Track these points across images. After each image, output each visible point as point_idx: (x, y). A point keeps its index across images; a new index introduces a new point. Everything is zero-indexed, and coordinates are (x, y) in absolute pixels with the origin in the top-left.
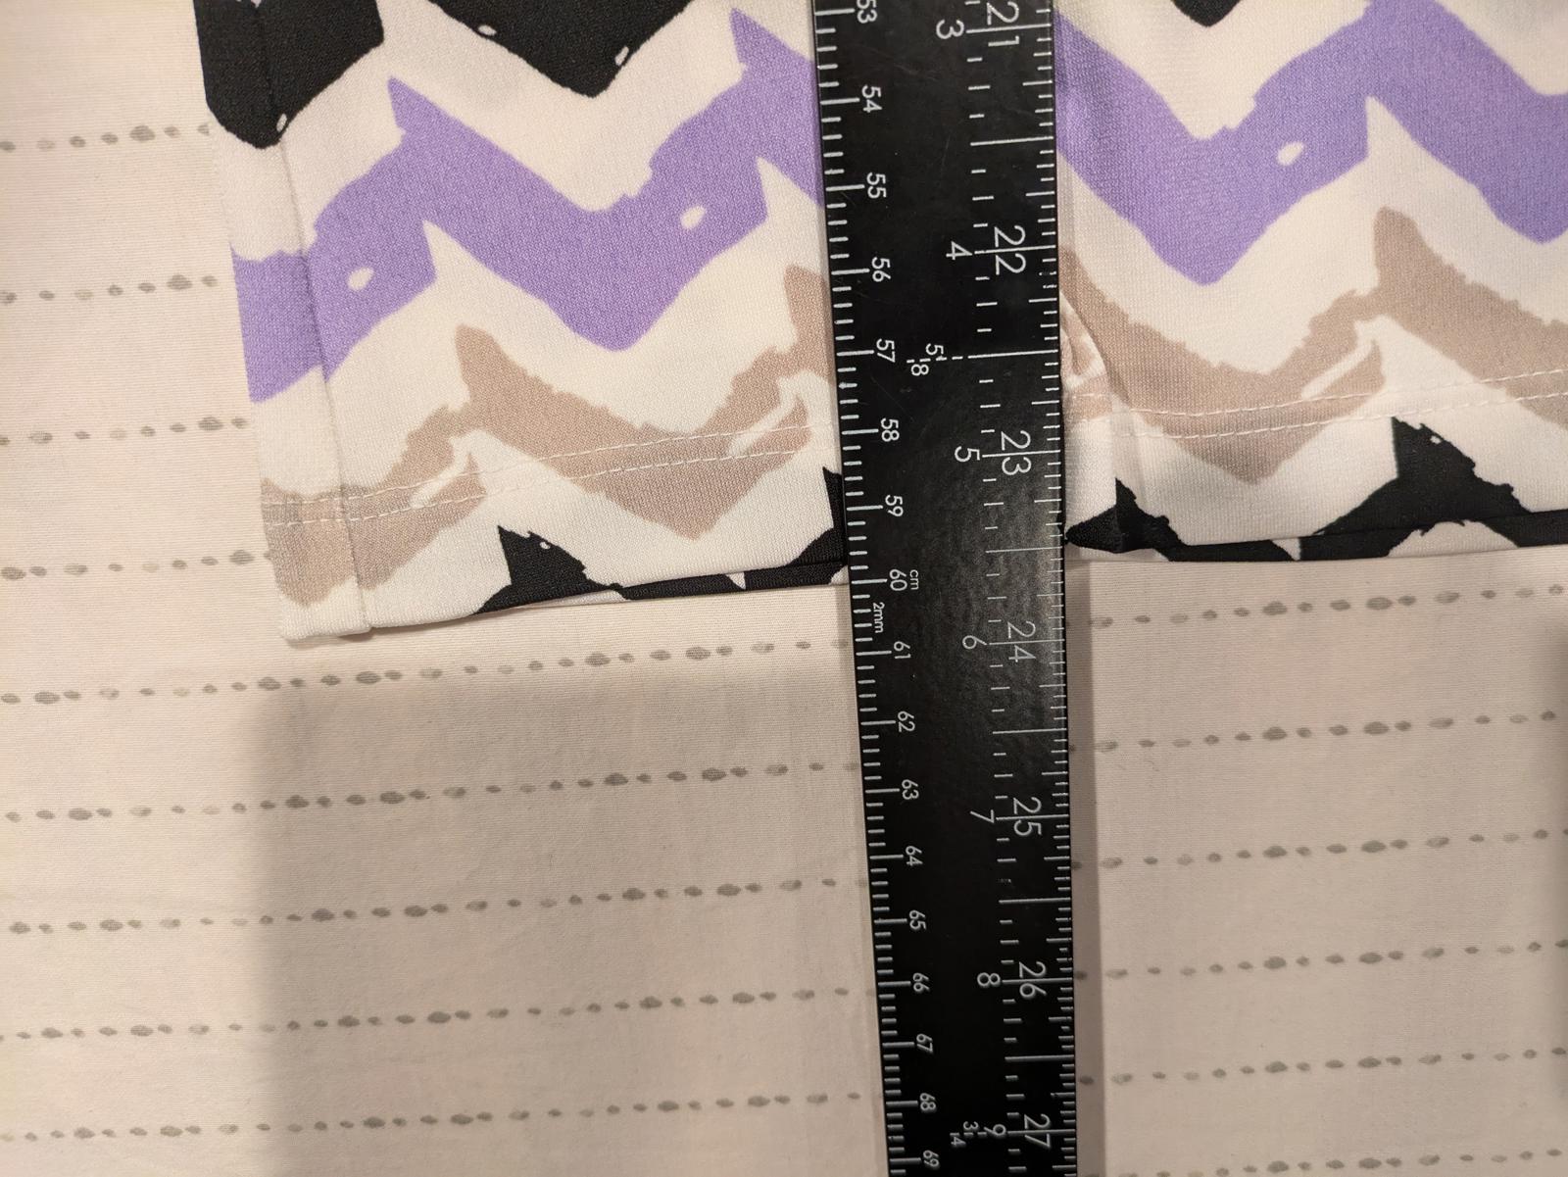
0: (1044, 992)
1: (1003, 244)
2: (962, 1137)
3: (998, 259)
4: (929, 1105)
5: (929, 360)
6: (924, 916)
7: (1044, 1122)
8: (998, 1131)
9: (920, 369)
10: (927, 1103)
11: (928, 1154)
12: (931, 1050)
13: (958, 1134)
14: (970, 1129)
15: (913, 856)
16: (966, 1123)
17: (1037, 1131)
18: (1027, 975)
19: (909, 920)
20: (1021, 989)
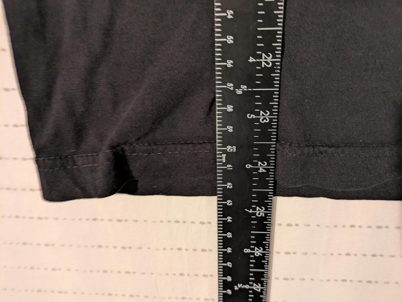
0: (261, 255)
1: (265, 58)
3: (263, 63)
4: (229, 279)
5: (242, 90)
6: (231, 234)
8: (247, 287)
9: (239, 92)
11: (228, 291)
12: (231, 266)
13: (237, 286)
14: (240, 286)
15: (229, 219)
16: (239, 284)
17: (257, 287)
18: (257, 250)
19: (227, 235)
20: (256, 253)
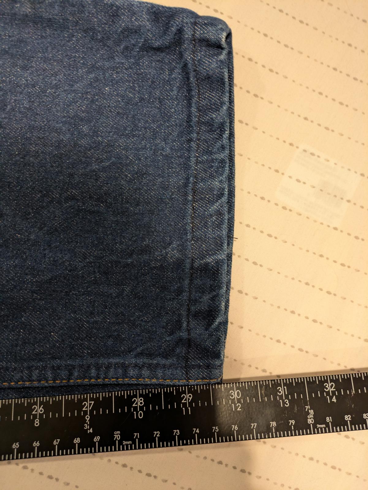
0: (42, 406)
4: (78, 440)
7: (85, 404)
8: (88, 418)
10: (77, 441)
11: (95, 440)
12: (59, 440)
13: (88, 430)
14: (86, 427)
17: (88, 406)
18: (37, 411)
19: (16, 448)
20: (40, 412)
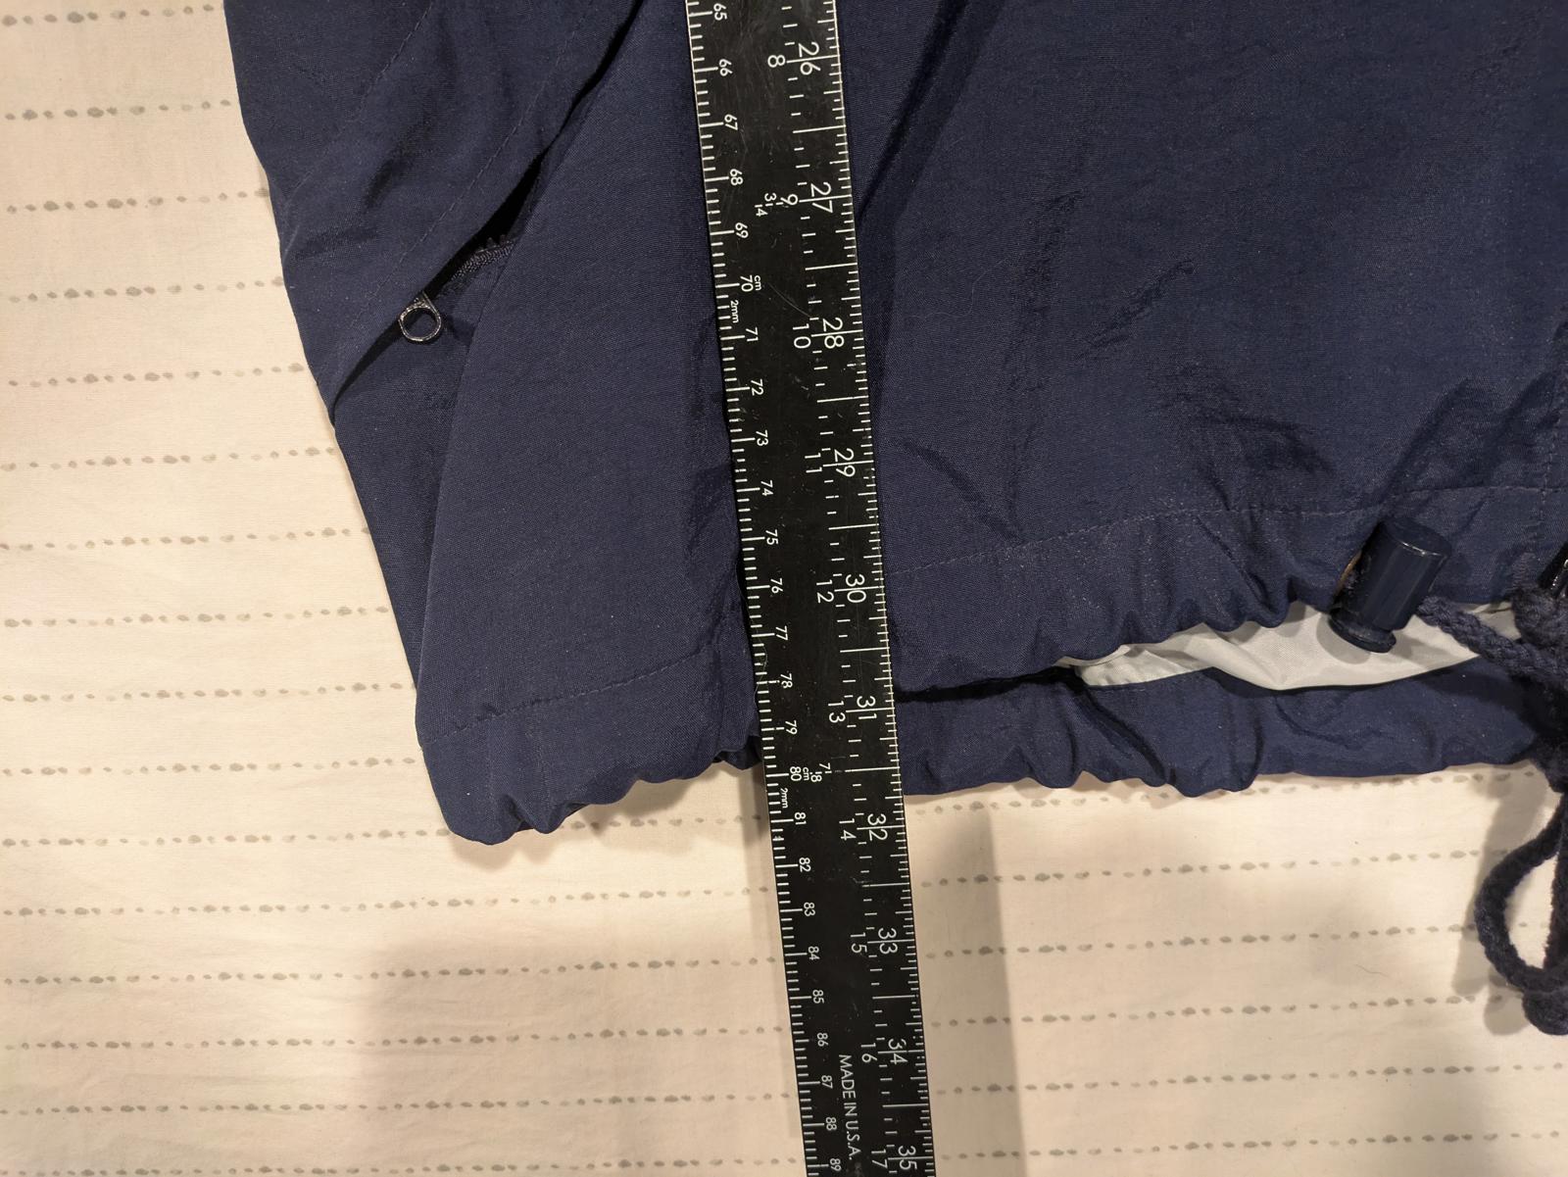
0: (819, 69)
2: (764, 208)
4: (737, 179)
6: (725, 7)
7: (825, 189)
8: (791, 200)
10: (736, 177)
11: (739, 226)
12: (736, 128)
13: (761, 206)
14: (770, 199)
16: (767, 195)
17: (822, 197)
18: (805, 55)
19: (714, 12)
20: (801, 66)
